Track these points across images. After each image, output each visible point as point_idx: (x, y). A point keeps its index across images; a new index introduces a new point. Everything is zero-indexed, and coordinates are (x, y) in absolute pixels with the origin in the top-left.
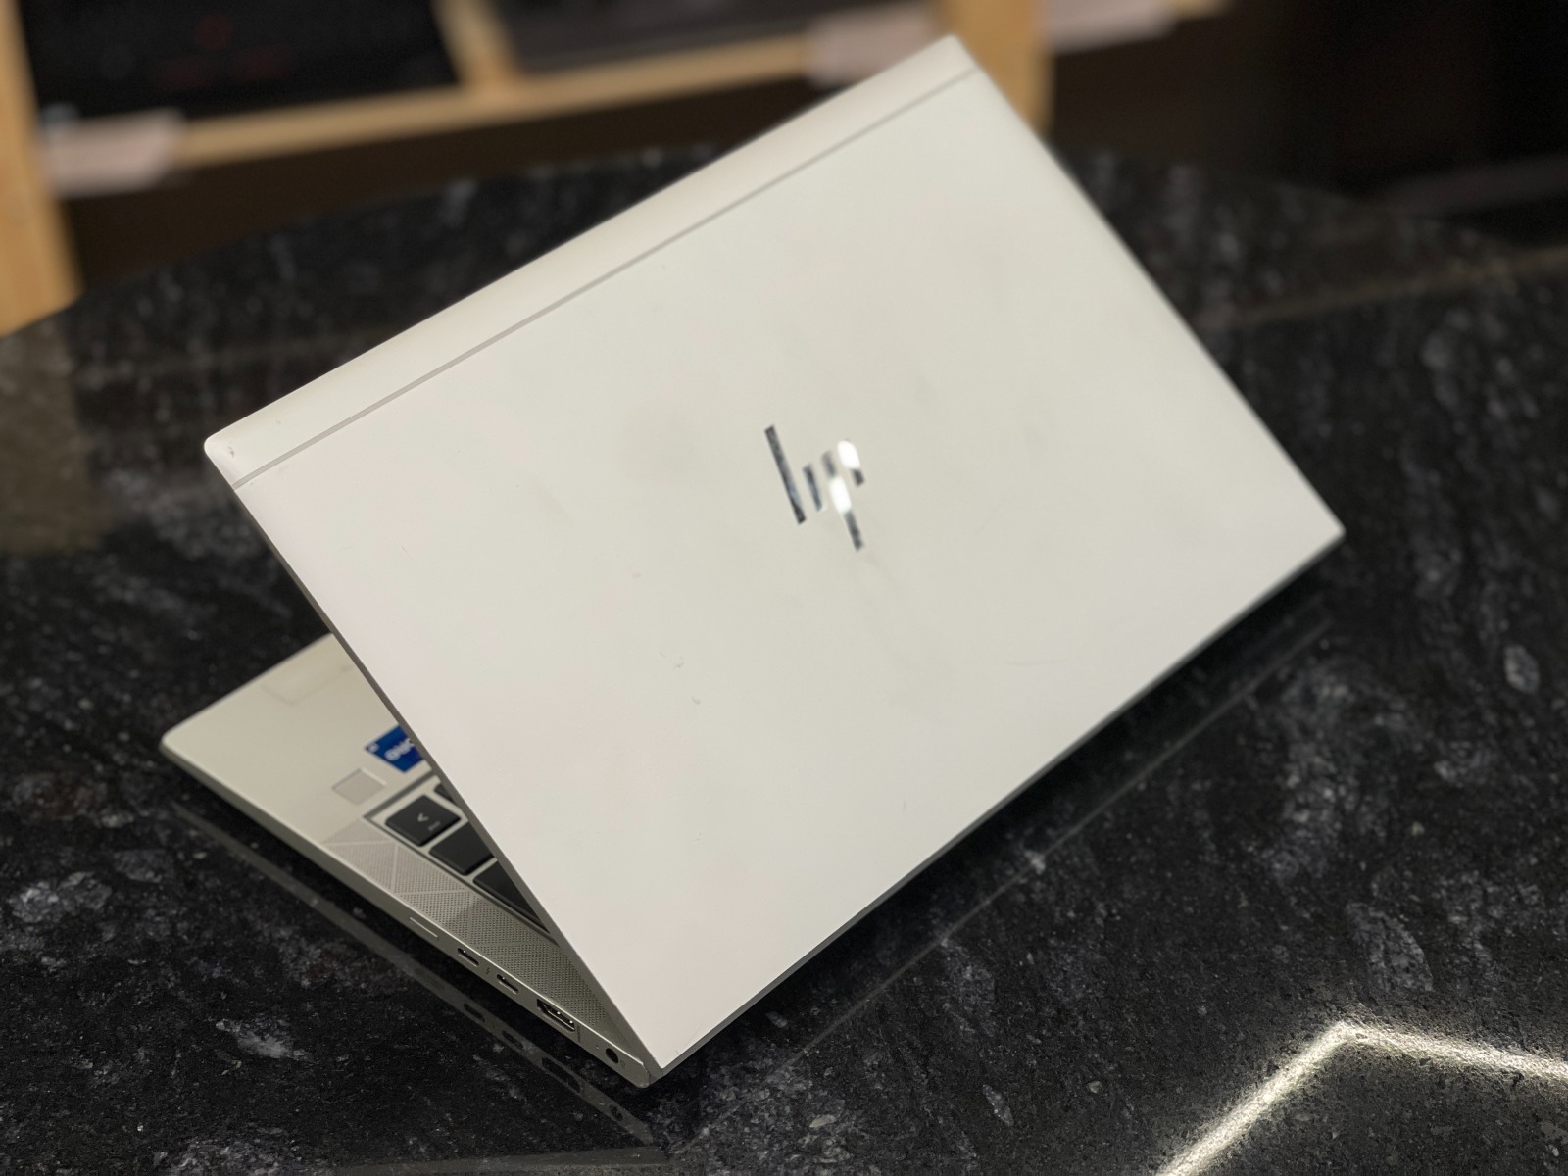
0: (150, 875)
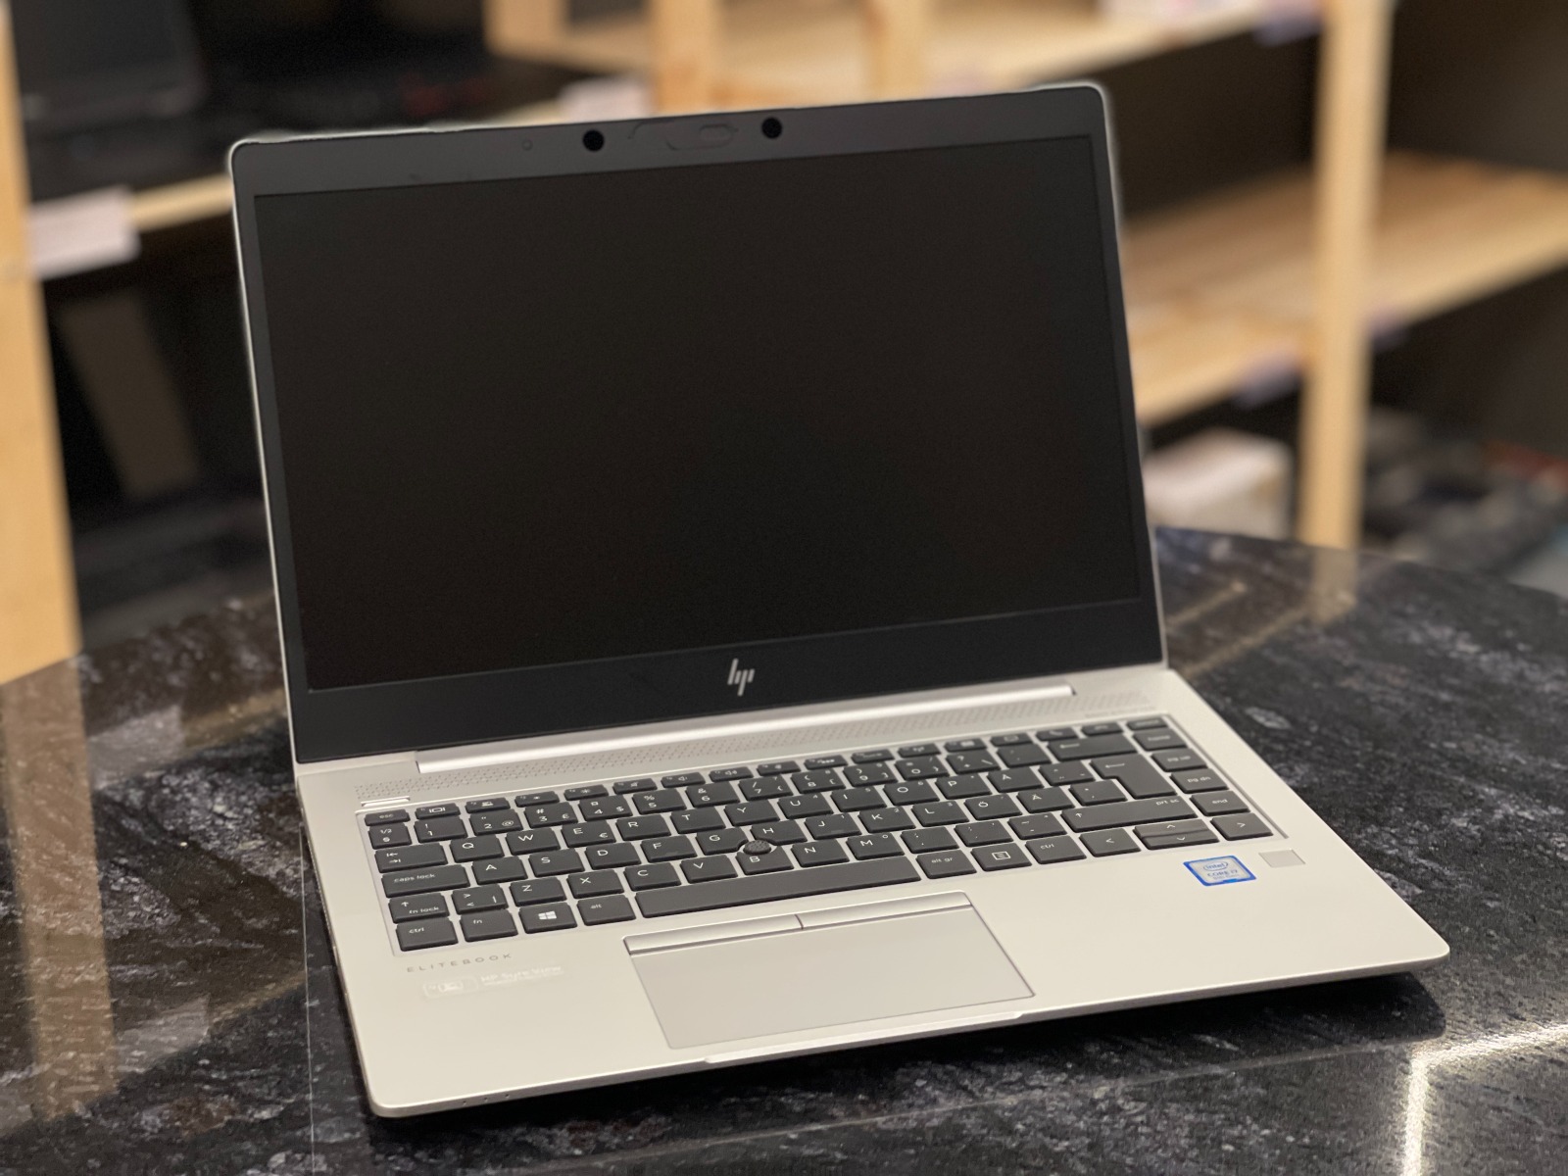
0: (347, 1135)
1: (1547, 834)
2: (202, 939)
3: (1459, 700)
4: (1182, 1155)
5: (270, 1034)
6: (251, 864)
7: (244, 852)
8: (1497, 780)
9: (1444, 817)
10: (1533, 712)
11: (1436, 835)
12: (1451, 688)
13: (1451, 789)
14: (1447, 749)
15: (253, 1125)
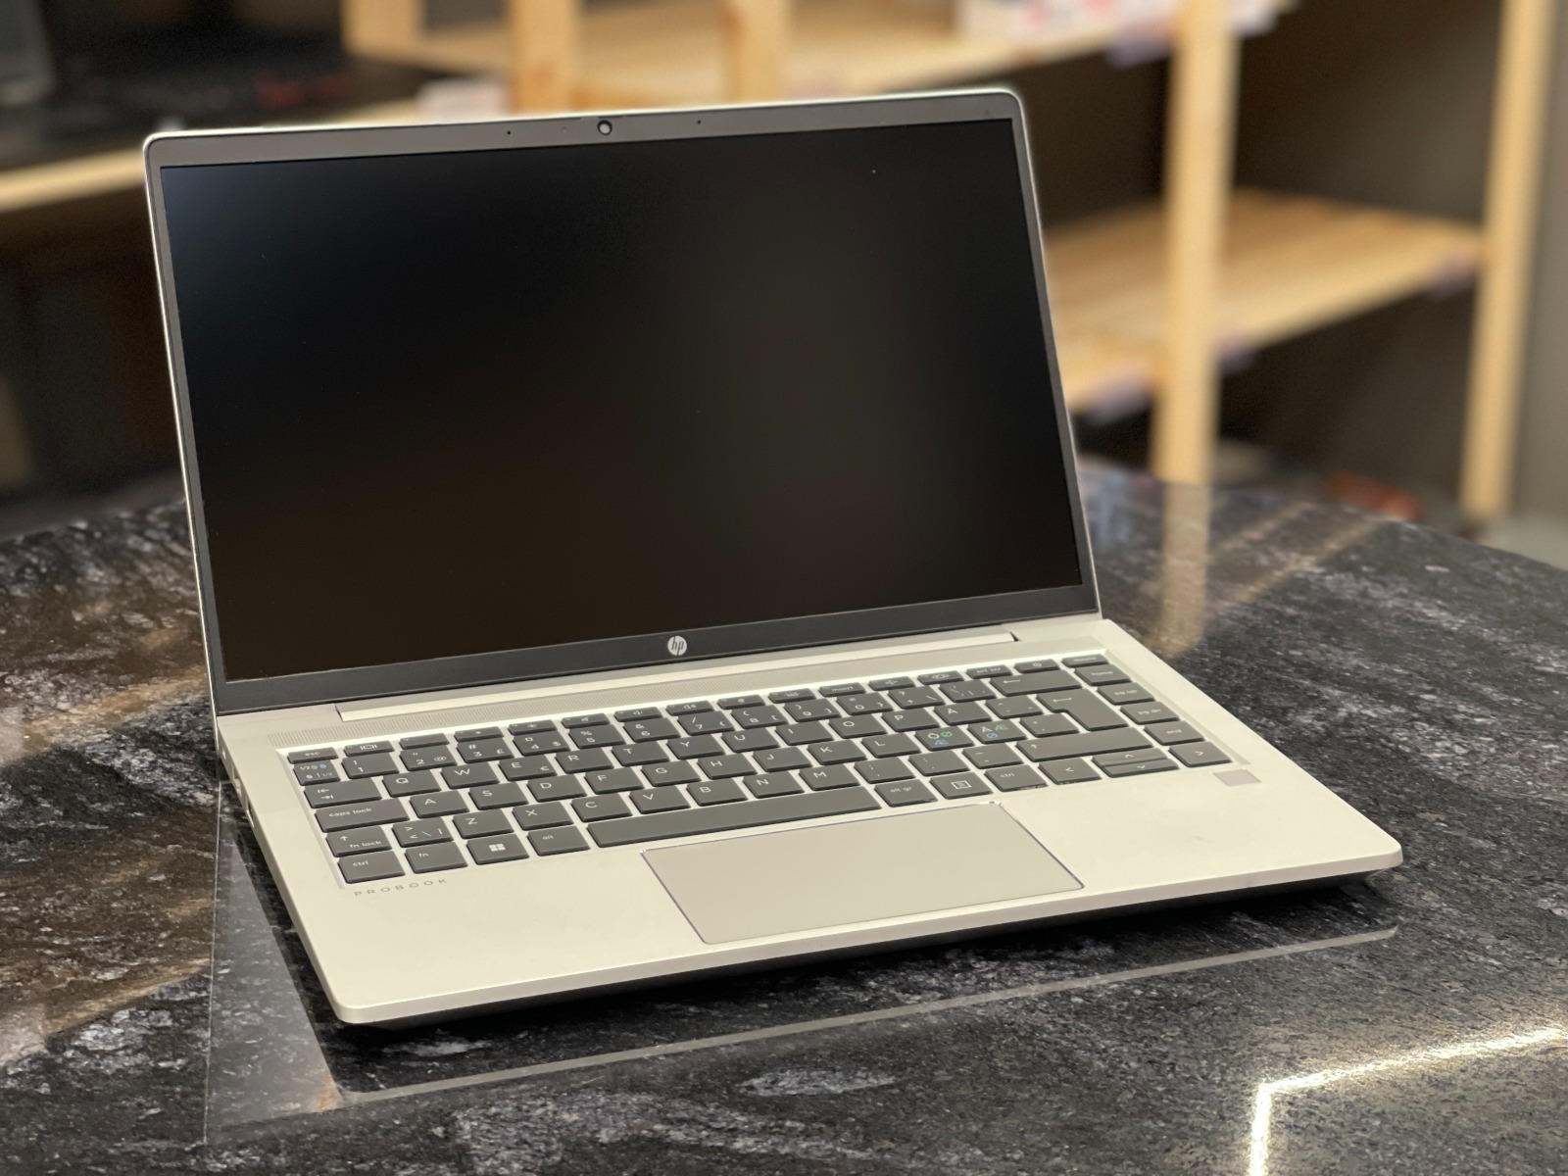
1: (1389, 729)
2: (44, 821)
3: (1305, 614)
4: (1032, 1007)
5: (114, 905)
6: (95, 755)
7: (89, 744)
8: (1341, 682)
9: (1290, 715)
10: (1377, 624)
11: (1282, 731)
12: (1296, 604)
13: (1298, 690)
14: (1293, 656)
15: (97, 985)
